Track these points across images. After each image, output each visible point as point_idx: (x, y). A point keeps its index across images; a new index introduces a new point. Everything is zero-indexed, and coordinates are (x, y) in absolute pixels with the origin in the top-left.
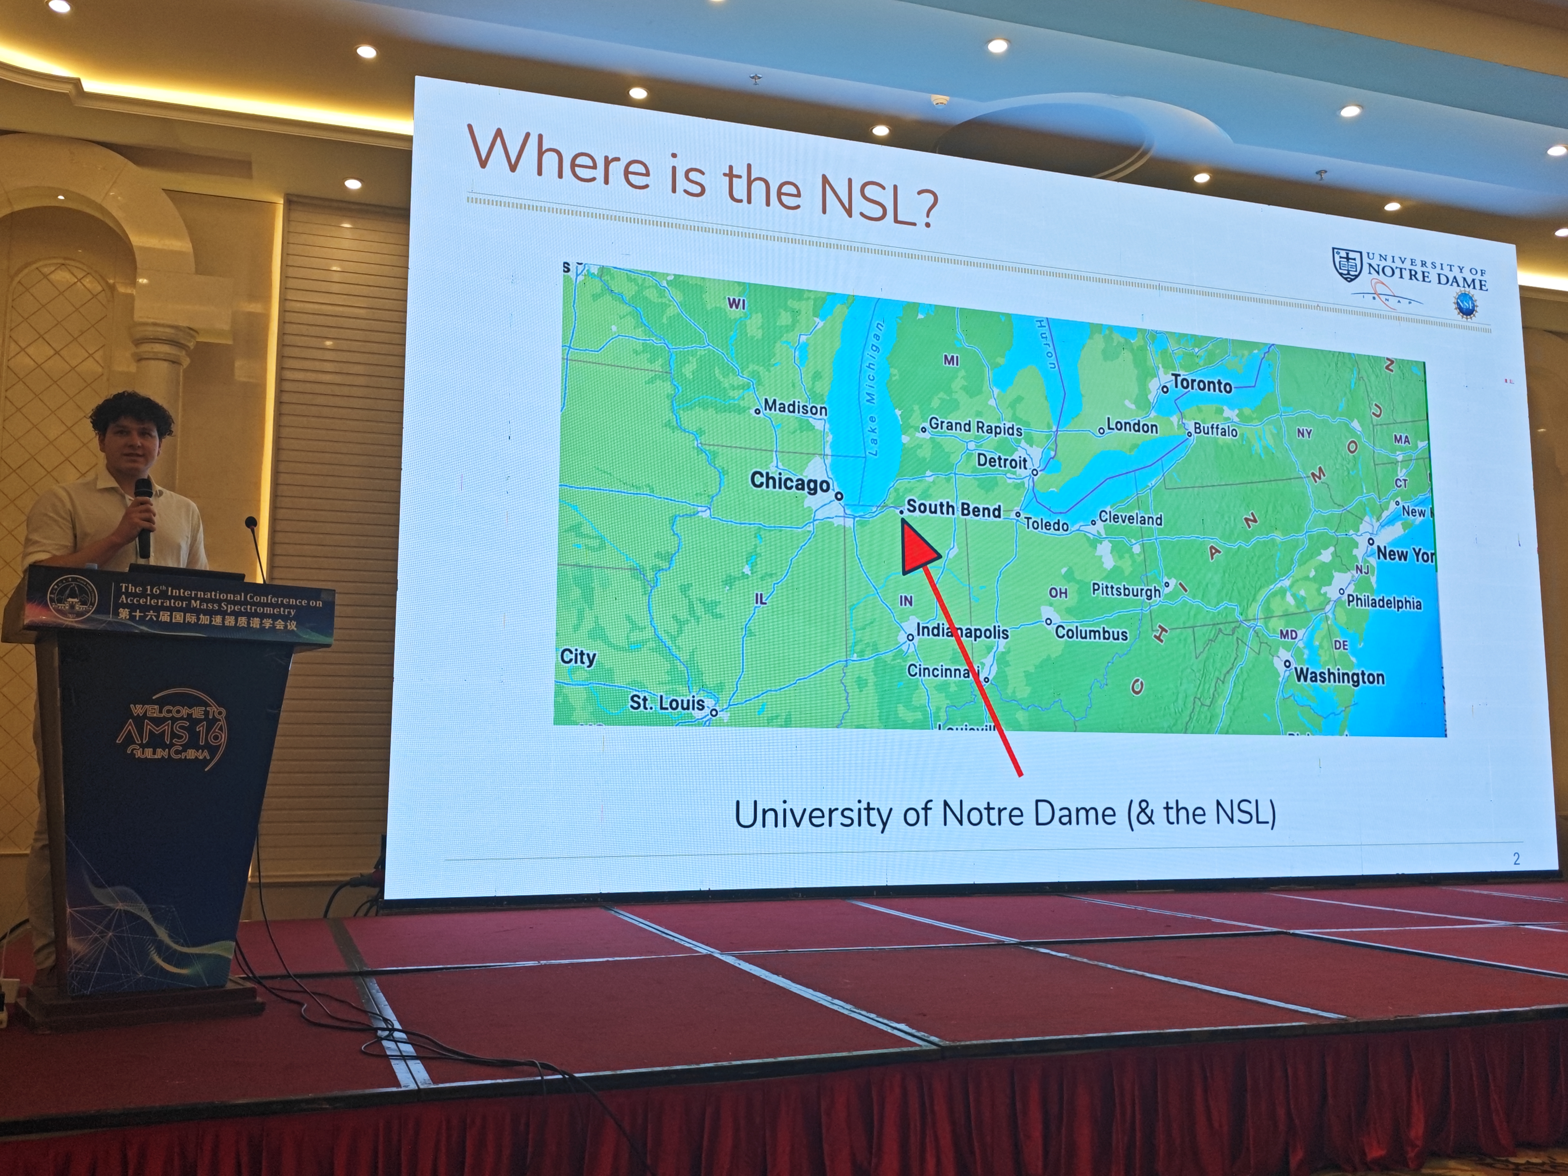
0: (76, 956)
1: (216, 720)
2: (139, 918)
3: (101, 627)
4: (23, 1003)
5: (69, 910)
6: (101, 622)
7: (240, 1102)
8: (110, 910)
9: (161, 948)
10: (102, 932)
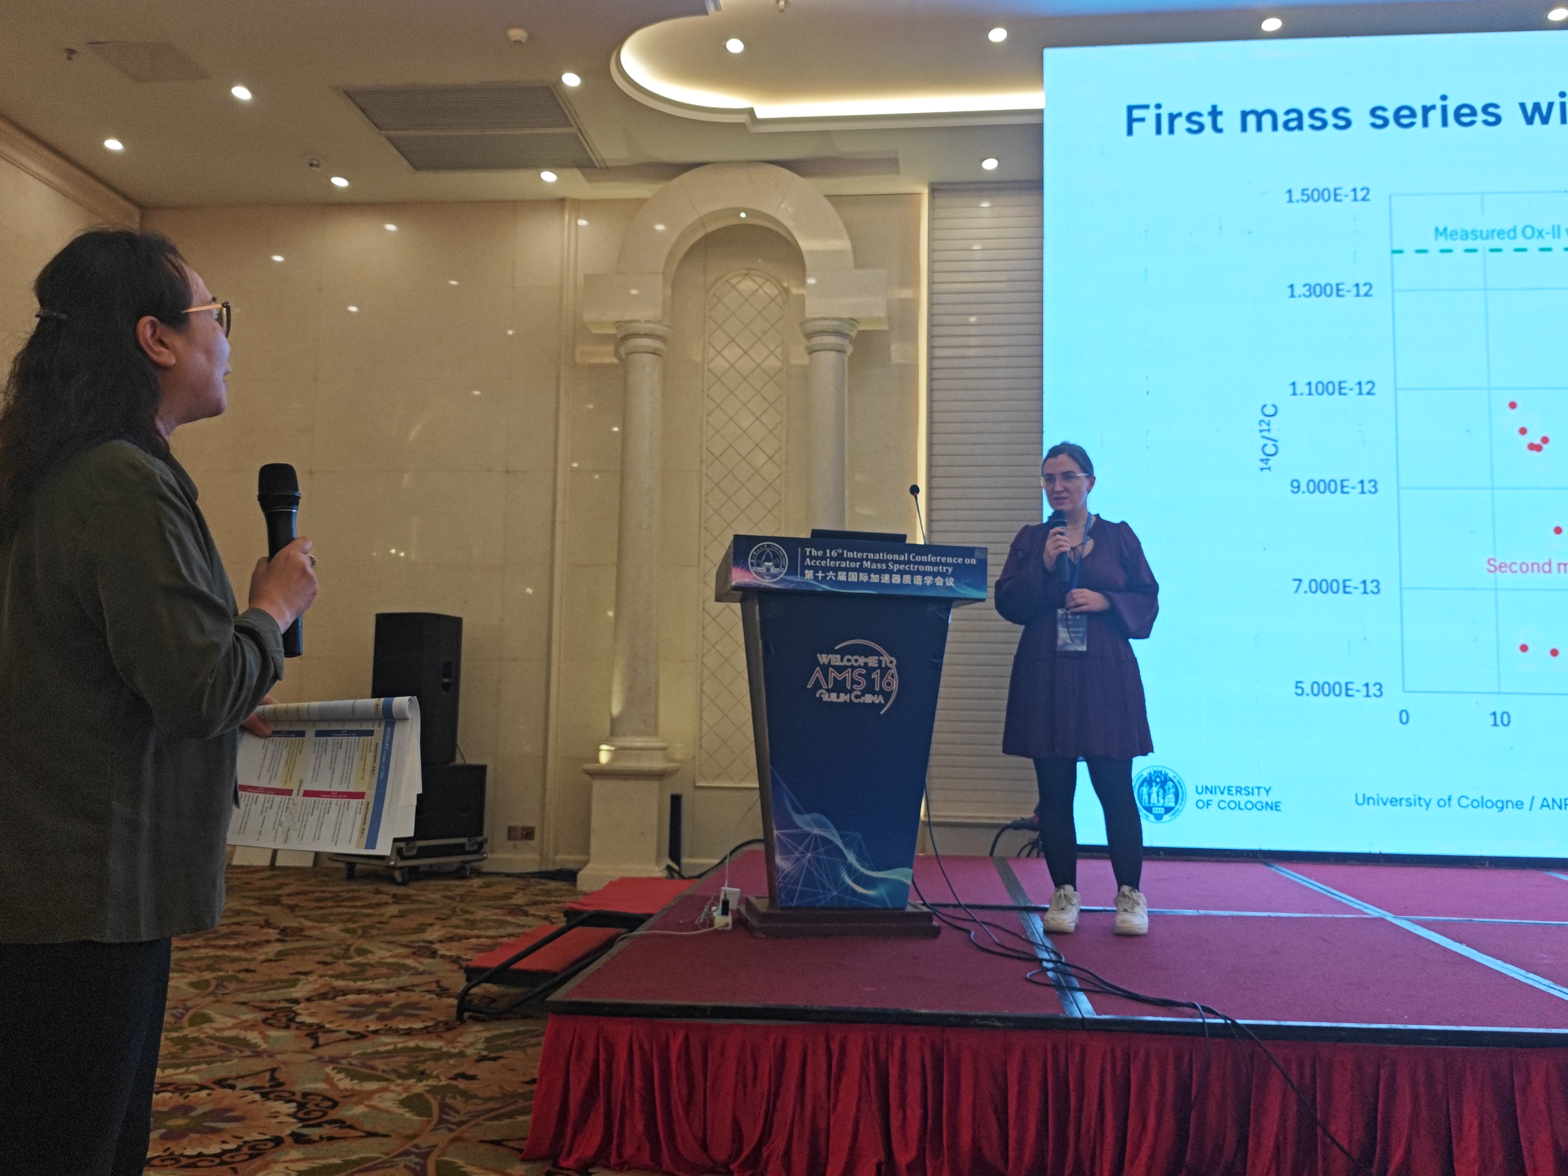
0: (783, 871)
1: (888, 668)
2: (831, 842)
3: (791, 586)
4: (743, 909)
5: (775, 832)
6: (792, 582)
7: (923, 1011)
8: (809, 834)
9: (851, 871)
10: (802, 853)
